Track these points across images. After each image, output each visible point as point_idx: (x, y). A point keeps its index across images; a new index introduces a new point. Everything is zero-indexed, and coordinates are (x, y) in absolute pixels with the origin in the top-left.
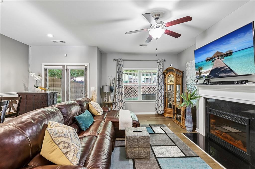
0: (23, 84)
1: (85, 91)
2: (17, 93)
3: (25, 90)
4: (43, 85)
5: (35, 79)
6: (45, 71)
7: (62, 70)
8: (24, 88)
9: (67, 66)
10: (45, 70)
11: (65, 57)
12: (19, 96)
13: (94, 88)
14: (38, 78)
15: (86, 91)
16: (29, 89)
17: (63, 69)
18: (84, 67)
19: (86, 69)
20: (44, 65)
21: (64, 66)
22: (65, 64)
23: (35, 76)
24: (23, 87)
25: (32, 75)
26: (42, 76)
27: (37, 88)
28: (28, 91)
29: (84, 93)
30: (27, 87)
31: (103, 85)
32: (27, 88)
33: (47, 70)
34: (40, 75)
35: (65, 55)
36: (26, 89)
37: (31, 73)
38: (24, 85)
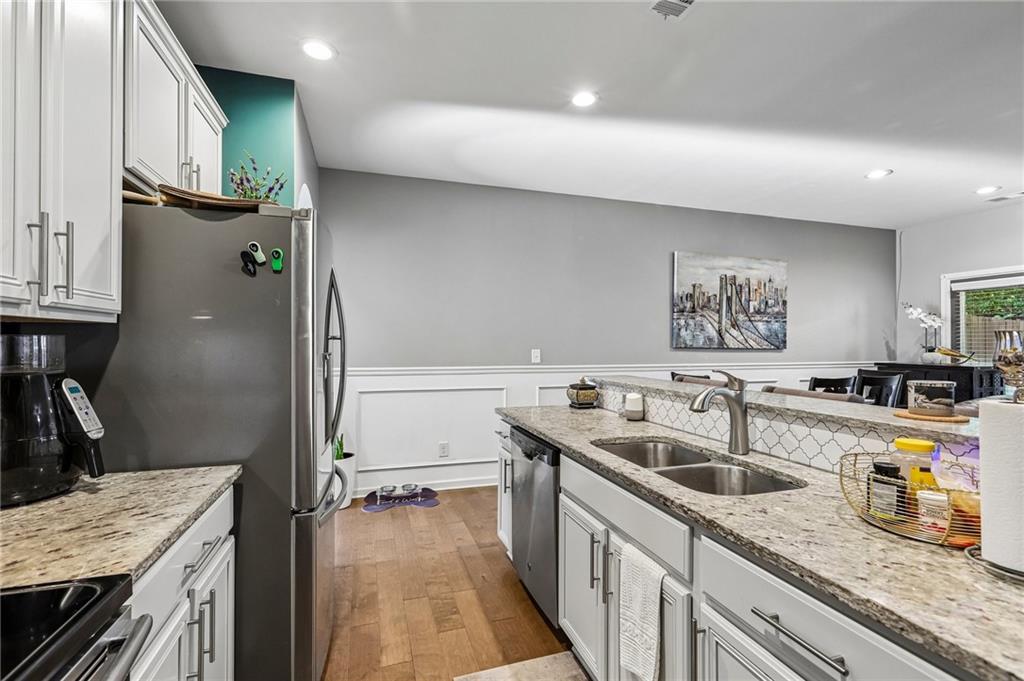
0: (884, 342)
2: (876, 364)
3: (890, 358)
4: (946, 342)
5: (923, 325)
6: (952, 298)
8: (885, 352)
10: (954, 295)
12: (880, 369)
14: (930, 322)
16: (898, 353)
20: (949, 281)
23: (922, 316)
24: (885, 348)
25: (916, 313)
26: (943, 314)
27: (930, 351)
28: (895, 359)
30: (893, 348)
32: (894, 352)
33: (961, 295)
34: (934, 312)
36: (891, 353)
37: (911, 309)
38: (887, 343)
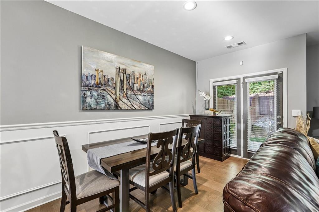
1: (277, 116)
2: (189, 115)
3: (194, 112)
4: (211, 106)
5: (205, 99)
6: (213, 89)
7: (236, 84)
8: (192, 110)
9: (244, 78)
10: (214, 87)
11: (241, 65)
12: (191, 118)
13: (300, 111)
14: (207, 98)
15: (279, 117)
16: (196, 110)
17: (238, 84)
18: (276, 76)
19: (280, 79)
20: (212, 82)
21: (239, 80)
22: (241, 76)
23: (204, 95)
24: (192, 108)
26: (210, 95)
27: (207, 110)
28: (196, 113)
29: (276, 119)
30: (195, 108)
31: (315, 106)
33: (216, 87)
34: (208, 94)
35: (241, 63)
36: (194, 110)
37: (201, 93)
38: (193, 106)
